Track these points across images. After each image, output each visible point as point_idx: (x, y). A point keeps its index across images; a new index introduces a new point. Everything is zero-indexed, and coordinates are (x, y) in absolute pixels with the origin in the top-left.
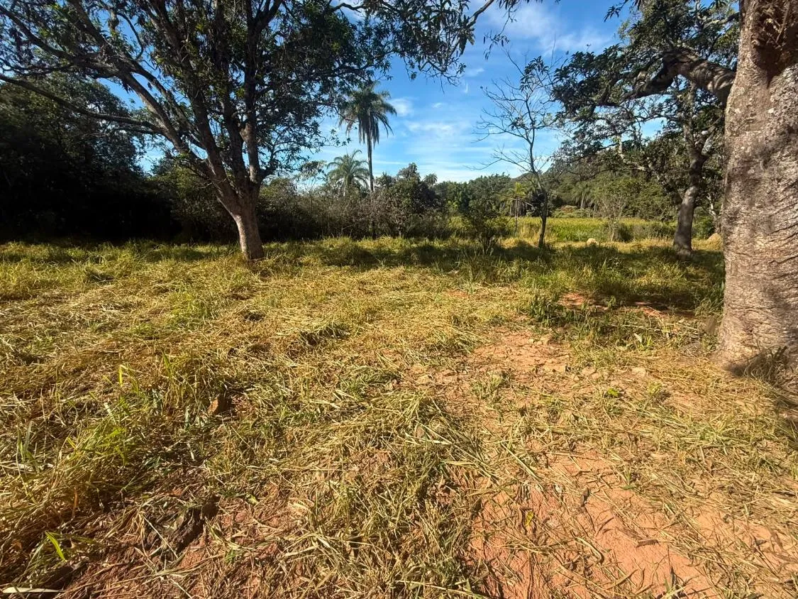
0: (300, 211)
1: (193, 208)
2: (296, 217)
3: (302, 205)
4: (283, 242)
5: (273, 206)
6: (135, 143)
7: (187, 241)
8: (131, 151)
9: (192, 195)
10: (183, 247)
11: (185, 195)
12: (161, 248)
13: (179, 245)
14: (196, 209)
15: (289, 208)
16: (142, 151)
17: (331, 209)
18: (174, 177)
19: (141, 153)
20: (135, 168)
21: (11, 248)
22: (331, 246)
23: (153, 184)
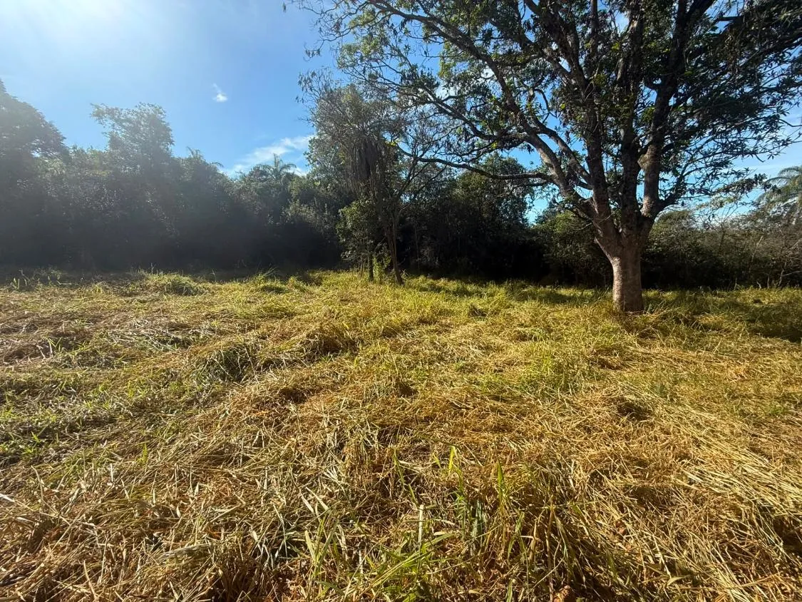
0: (699, 251)
1: (563, 252)
2: (691, 258)
3: (705, 243)
4: (665, 289)
5: (658, 247)
6: (527, 200)
7: (552, 283)
8: (523, 206)
9: (565, 239)
10: (548, 289)
11: (559, 239)
12: (531, 288)
13: (545, 287)
14: (567, 252)
15: (682, 247)
16: (531, 205)
17: (759, 247)
18: (553, 224)
19: (530, 207)
20: (523, 220)
21: (442, 282)
22: (757, 301)
23: (534, 232)
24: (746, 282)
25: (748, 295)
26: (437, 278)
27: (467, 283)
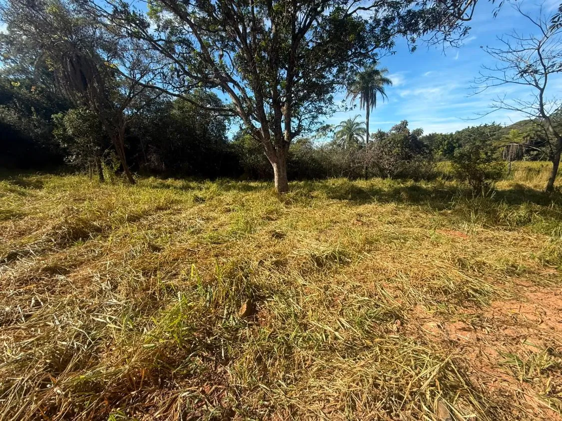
0: (313, 160)
1: (250, 159)
2: (311, 164)
3: (315, 156)
4: (301, 181)
5: (296, 157)
6: (226, 124)
7: (246, 179)
8: (224, 128)
9: (251, 151)
10: (244, 183)
11: (247, 152)
12: (233, 183)
13: (241, 181)
14: (252, 160)
15: (306, 158)
16: (229, 127)
17: (335, 158)
18: (243, 141)
19: (228, 129)
20: (225, 137)
21: (169, 181)
22: (333, 184)
23: (232, 146)
24: (331, 176)
25: (331, 182)
26: (165, 178)
27: (190, 181)
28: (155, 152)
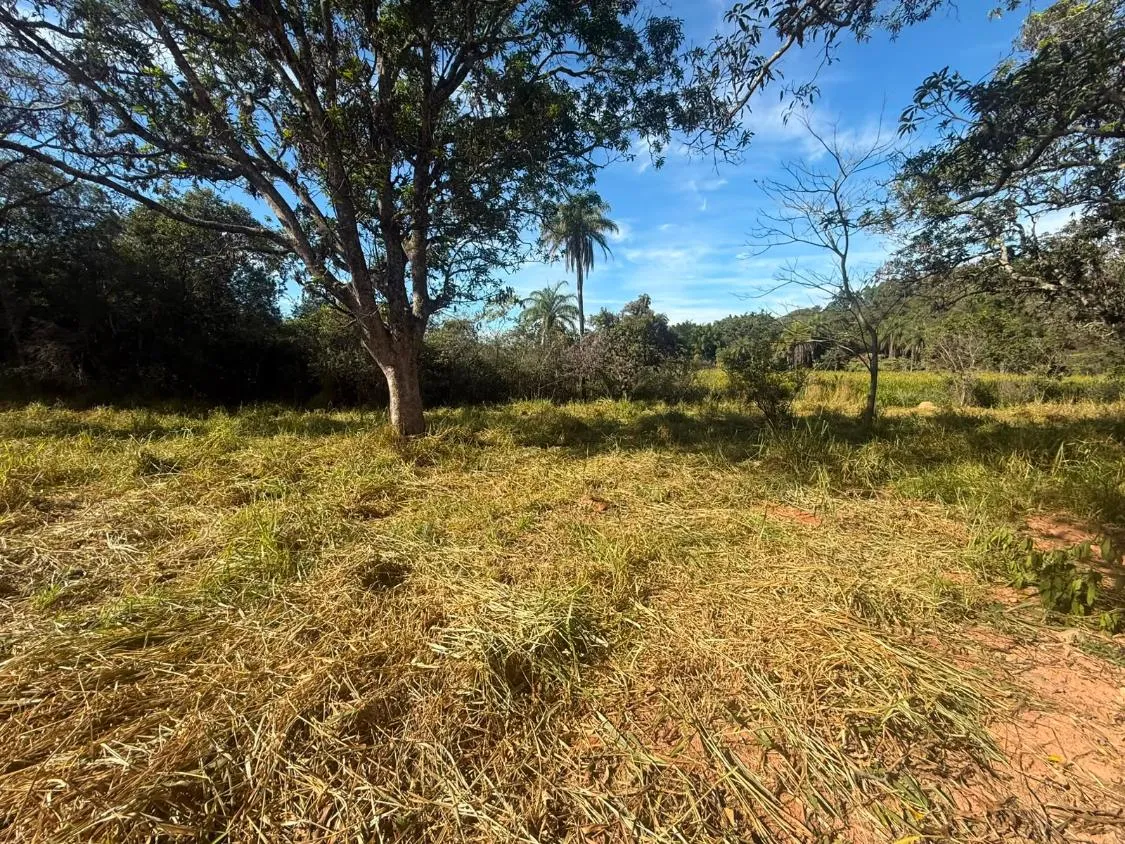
0: (480, 363)
1: (335, 360)
2: (475, 372)
3: (484, 356)
4: (455, 407)
5: (444, 358)
6: (276, 279)
7: (323, 406)
8: (270, 290)
9: (338, 343)
10: (318, 413)
11: (328, 343)
12: (289, 415)
13: (312, 411)
14: (341, 361)
15: (466, 360)
16: (282, 287)
17: (525, 362)
18: (317, 320)
19: (281, 291)
20: (273, 310)
21: (98, 414)
22: (524, 413)
23: (290, 330)
24: (518, 396)
25: (521, 408)
26: (88, 405)
27: (162, 413)
28: (51, 338)
